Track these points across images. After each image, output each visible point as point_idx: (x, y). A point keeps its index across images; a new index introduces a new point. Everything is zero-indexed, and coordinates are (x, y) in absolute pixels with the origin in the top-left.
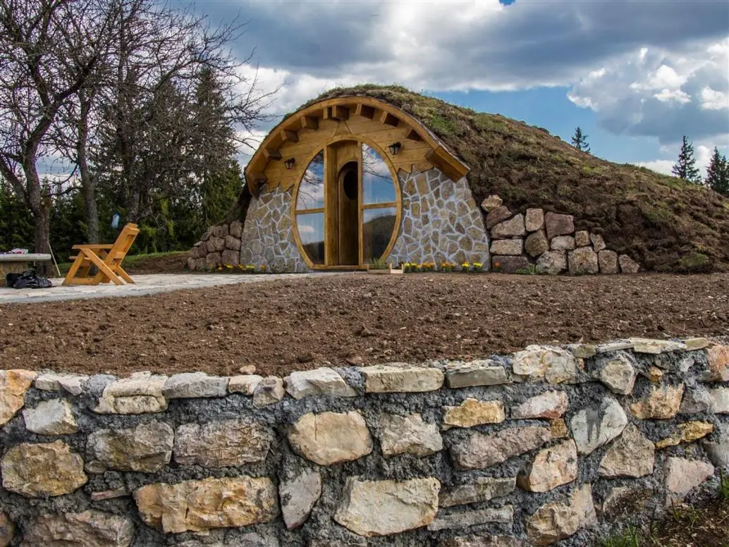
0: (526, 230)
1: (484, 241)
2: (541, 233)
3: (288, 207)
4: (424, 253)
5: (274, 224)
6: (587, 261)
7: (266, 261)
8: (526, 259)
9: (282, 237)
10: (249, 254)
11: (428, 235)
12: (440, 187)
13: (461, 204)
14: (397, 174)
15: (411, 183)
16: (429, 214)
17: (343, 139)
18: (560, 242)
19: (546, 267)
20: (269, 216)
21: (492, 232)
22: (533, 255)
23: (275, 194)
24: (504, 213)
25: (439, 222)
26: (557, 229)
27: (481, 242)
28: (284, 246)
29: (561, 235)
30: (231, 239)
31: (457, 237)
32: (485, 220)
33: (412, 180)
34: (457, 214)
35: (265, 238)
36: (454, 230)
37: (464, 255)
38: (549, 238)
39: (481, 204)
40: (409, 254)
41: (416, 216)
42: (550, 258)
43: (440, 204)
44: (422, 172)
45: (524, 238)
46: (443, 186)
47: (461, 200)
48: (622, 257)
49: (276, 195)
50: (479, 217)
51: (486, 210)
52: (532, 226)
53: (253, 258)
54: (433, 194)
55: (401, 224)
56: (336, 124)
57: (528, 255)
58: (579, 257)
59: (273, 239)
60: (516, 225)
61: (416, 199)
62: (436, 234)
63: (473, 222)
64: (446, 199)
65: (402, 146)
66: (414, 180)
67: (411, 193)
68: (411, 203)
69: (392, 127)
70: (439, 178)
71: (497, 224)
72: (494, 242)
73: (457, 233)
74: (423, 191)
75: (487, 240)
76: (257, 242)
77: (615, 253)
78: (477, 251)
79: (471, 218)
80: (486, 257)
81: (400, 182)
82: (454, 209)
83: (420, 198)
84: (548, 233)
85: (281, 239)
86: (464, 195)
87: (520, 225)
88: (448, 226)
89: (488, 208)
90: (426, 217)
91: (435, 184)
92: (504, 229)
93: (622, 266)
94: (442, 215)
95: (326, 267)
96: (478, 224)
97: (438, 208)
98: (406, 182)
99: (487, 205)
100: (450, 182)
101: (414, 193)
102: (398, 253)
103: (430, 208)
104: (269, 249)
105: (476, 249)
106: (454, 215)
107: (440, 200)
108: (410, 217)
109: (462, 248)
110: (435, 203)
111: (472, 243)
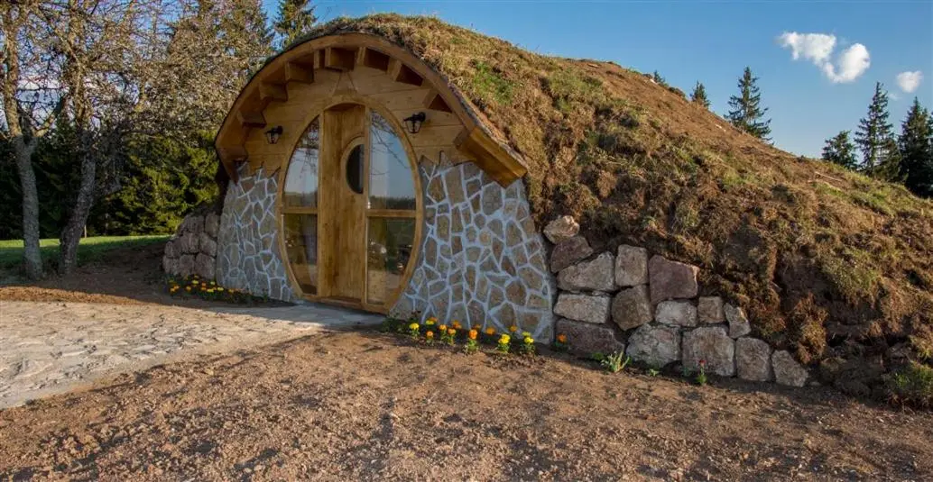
0: (615, 283)
1: (545, 294)
2: (641, 291)
3: (272, 201)
4: (454, 300)
5: (255, 224)
6: (715, 352)
7: (245, 276)
8: (611, 333)
9: (265, 245)
10: (225, 265)
11: (459, 271)
12: (481, 193)
13: (511, 226)
14: (419, 164)
15: (438, 179)
16: (463, 236)
17: (345, 101)
18: (672, 312)
19: (643, 353)
20: (249, 211)
21: (560, 278)
22: (624, 326)
23: (257, 179)
24: (580, 247)
25: (477, 250)
26: (667, 287)
27: (539, 294)
28: (267, 258)
29: (676, 299)
30: (206, 239)
31: (502, 282)
32: (548, 256)
33: (440, 176)
34: (504, 241)
35: (246, 242)
36: (499, 267)
37: (512, 312)
38: (654, 300)
39: (542, 229)
40: (431, 297)
41: (443, 237)
42: (651, 337)
43: (479, 222)
44: (455, 166)
45: (613, 294)
46: (487, 191)
48: (778, 353)
49: (259, 181)
50: (539, 251)
51: (552, 239)
52: (625, 278)
53: (230, 270)
54: (470, 205)
55: (421, 249)
56: (336, 76)
57: (616, 327)
58: (702, 343)
59: (254, 246)
60: (601, 270)
61: (444, 209)
62: (471, 271)
63: (529, 258)
64: (488, 213)
65: (426, 119)
66: (443, 177)
67: (438, 201)
68: (437, 215)
69: (413, 86)
70: (479, 177)
71: (567, 266)
72: (562, 296)
73: (503, 274)
74: (456, 197)
75: (550, 293)
76: (235, 248)
77: (767, 345)
78: (534, 308)
79: (526, 252)
80: (545, 321)
81: (422, 178)
82: (500, 233)
83: (451, 208)
84: (653, 292)
85: (264, 249)
86: (517, 211)
87: (607, 272)
88: (490, 262)
89: (555, 236)
90: (458, 240)
91: (474, 187)
92: (579, 276)
93: (777, 372)
94: (482, 240)
96: (535, 261)
97: (476, 229)
98: (430, 179)
99: (553, 232)
100: (496, 186)
101: (442, 199)
102: (415, 293)
103: (465, 227)
104: (249, 260)
105: (532, 304)
106: (501, 242)
107: (480, 215)
108: (435, 237)
109: (511, 300)
110: (472, 219)
111: (525, 293)
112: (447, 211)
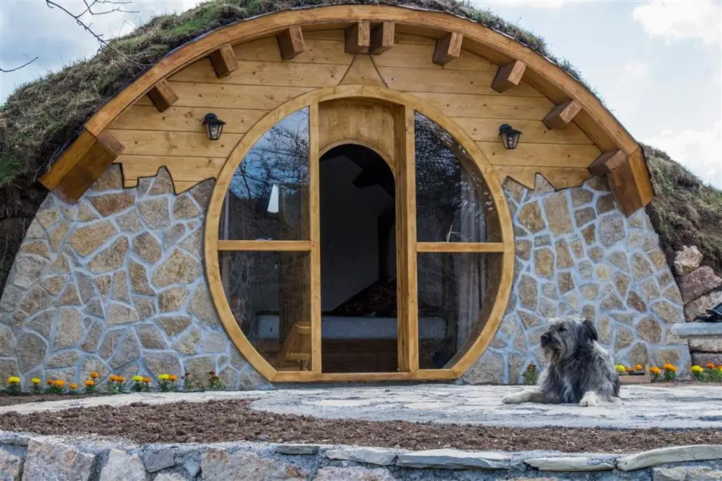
9: (165, 302)
12: (596, 222)
13: (638, 258)
14: (503, 186)
15: (533, 208)
16: (574, 273)
17: (365, 95)
20: (119, 249)
21: (688, 311)
23: (140, 195)
24: (710, 278)
25: (594, 288)
31: (629, 320)
32: (680, 290)
33: (536, 202)
34: (630, 275)
35: (108, 303)
36: (625, 303)
37: (645, 351)
39: (672, 259)
41: (546, 274)
43: (595, 255)
44: (556, 191)
46: (604, 221)
47: (639, 251)
49: (146, 197)
50: (671, 284)
51: (681, 271)
53: (49, 358)
54: (581, 236)
55: (511, 289)
59: (133, 309)
61: (545, 241)
63: (662, 291)
64: (607, 246)
66: (540, 204)
67: (534, 230)
68: (533, 248)
70: (593, 204)
71: (699, 297)
73: (631, 311)
74: (560, 228)
78: (671, 344)
79: (657, 284)
80: (685, 355)
82: (625, 266)
83: (553, 240)
86: (643, 242)
88: (613, 297)
89: (684, 267)
90: (567, 277)
91: (589, 214)
94: (600, 275)
95: (316, 376)
96: (670, 295)
97: (591, 262)
98: (520, 206)
99: (685, 263)
100: (615, 215)
101: (540, 229)
102: (506, 345)
103: (576, 261)
104: (118, 334)
105: (669, 341)
106: (625, 276)
107: (597, 247)
108: (532, 275)
109: (643, 338)
110: (585, 253)
111: (660, 329)
112: (548, 243)
